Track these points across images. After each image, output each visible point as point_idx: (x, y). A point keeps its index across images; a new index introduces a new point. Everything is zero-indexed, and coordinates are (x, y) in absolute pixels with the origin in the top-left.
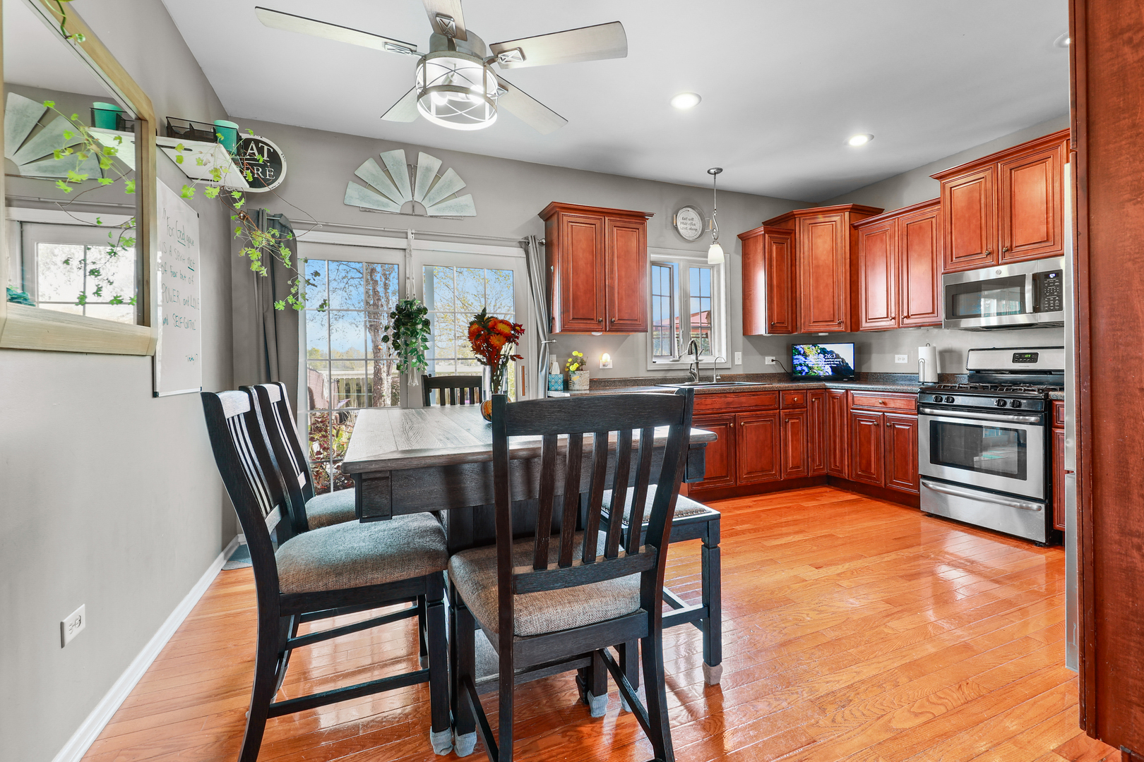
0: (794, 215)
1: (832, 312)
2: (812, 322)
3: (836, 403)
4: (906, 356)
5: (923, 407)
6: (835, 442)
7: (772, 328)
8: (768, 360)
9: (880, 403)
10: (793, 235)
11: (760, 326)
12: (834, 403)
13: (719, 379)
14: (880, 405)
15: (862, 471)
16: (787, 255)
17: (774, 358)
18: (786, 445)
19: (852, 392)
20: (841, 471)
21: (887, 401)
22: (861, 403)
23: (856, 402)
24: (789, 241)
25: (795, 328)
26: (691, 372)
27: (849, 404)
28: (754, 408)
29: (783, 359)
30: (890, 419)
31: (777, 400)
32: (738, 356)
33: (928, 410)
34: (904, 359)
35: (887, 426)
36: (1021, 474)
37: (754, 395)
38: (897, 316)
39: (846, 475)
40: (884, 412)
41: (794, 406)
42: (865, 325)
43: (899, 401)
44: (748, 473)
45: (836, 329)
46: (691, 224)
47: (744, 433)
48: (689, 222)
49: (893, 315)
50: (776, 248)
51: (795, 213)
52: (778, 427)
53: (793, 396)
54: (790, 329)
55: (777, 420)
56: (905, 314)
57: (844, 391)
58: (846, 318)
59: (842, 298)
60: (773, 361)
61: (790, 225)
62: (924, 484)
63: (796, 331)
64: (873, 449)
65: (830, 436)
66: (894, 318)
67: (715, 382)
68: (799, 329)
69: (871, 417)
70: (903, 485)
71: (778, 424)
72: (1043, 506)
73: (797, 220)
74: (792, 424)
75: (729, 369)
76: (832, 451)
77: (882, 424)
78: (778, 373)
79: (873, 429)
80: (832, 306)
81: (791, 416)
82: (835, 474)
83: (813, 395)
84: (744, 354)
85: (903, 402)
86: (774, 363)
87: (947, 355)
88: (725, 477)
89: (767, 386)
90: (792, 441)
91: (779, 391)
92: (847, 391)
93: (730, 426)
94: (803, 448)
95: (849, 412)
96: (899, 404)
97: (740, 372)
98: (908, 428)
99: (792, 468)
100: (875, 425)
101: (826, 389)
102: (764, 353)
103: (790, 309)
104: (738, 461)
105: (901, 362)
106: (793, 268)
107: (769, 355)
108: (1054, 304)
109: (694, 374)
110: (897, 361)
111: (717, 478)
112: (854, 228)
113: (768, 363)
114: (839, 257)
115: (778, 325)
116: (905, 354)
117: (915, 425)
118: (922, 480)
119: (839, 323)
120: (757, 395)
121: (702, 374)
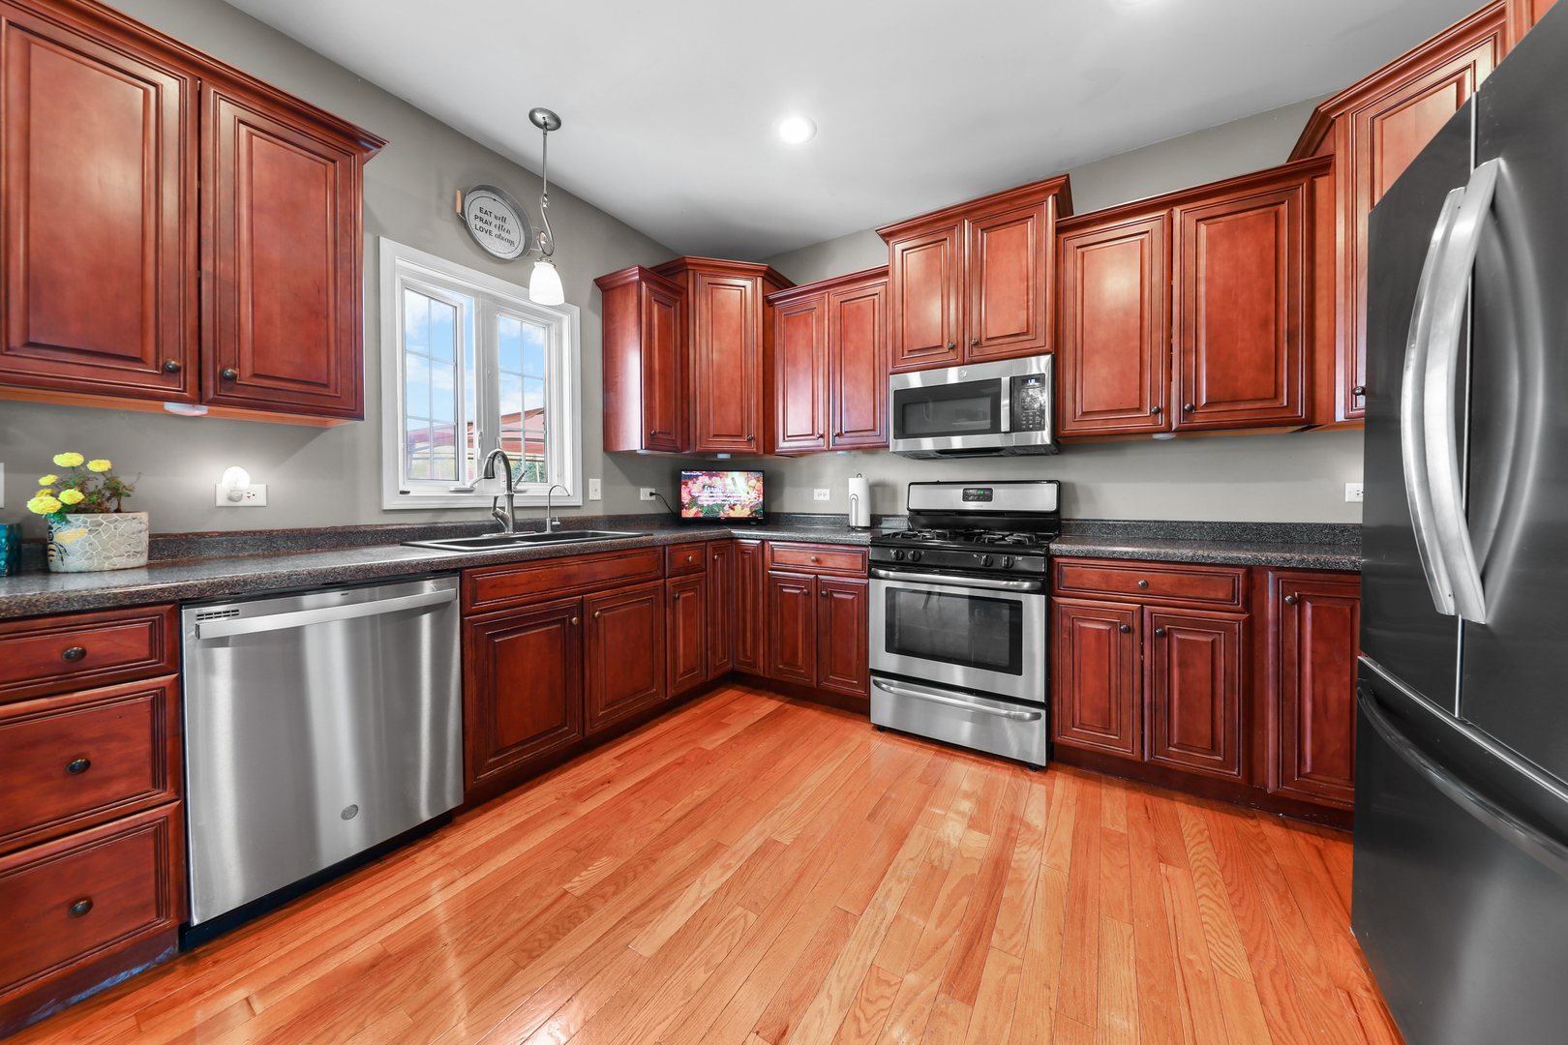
0: (686, 264)
1: (739, 422)
2: (711, 435)
3: (747, 561)
4: (827, 491)
5: (875, 567)
6: (744, 620)
7: (651, 439)
8: (645, 493)
9: (813, 561)
10: (684, 296)
11: (633, 436)
12: (743, 560)
13: (557, 526)
14: (813, 564)
15: (785, 664)
16: (675, 326)
17: (653, 490)
18: (675, 637)
19: (771, 543)
20: (753, 665)
21: (821, 557)
22: (783, 560)
23: (777, 559)
24: (678, 304)
25: (687, 442)
26: (495, 515)
27: (766, 562)
28: (620, 581)
29: (667, 491)
30: (826, 585)
31: (661, 562)
32: (596, 486)
33: (882, 572)
34: (825, 495)
35: (822, 595)
36: (1014, 666)
37: (620, 557)
38: (826, 433)
39: (760, 671)
40: (817, 574)
41: (689, 569)
42: (783, 445)
43: (839, 558)
44: (609, 705)
45: (743, 448)
46: (500, 228)
47: (601, 632)
48: (497, 222)
49: (821, 432)
50: (659, 310)
51: (688, 261)
52: (662, 609)
53: (687, 553)
54: (679, 444)
55: (661, 596)
56: (838, 431)
57: (758, 542)
58: (758, 433)
59: (753, 402)
60: (651, 494)
61: (679, 280)
62: (876, 683)
63: (688, 448)
64: (800, 629)
65: (738, 611)
66: (822, 436)
67: (548, 532)
68: (692, 445)
69: (797, 581)
70: (844, 683)
71: (662, 604)
72: (1043, 712)
73: (691, 273)
74: (686, 600)
75: (579, 507)
76: (741, 634)
77: (814, 592)
78: (659, 514)
79: (801, 599)
80: (739, 413)
81: (682, 587)
82: (745, 669)
83: (715, 550)
84: (605, 484)
85: (844, 559)
86: (653, 498)
87: (878, 490)
88: (560, 727)
89: (644, 538)
90: (684, 629)
91: (664, 546)
92: (763, 541)
93: (570, 622)
94: (701, 637)
95: (766, 574)
96: (840, 561)
97: (598, 511)
98: (851, 597)
99: (684, 674)
100: (804, 594)
101: (733, 539)
102: (638, 482)
103: (679, 413)
104: (587, 687)
105: (821, 498)
106: (685, 350)
107: (645, 485)
108: (1034, 420)
109: (503, 518)
110: (816, 498)
111: (540, 735)
112: (768, 303)
113: (644, 498)
114: (749, 341)
115: (661, 436)
116: (825, 487)
117: (864, 593)
118: (872, 678)
119: (749, 440)
120: (626, 556)
121: (520, 516)
